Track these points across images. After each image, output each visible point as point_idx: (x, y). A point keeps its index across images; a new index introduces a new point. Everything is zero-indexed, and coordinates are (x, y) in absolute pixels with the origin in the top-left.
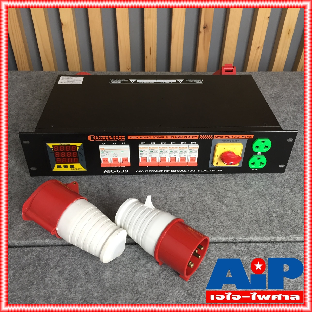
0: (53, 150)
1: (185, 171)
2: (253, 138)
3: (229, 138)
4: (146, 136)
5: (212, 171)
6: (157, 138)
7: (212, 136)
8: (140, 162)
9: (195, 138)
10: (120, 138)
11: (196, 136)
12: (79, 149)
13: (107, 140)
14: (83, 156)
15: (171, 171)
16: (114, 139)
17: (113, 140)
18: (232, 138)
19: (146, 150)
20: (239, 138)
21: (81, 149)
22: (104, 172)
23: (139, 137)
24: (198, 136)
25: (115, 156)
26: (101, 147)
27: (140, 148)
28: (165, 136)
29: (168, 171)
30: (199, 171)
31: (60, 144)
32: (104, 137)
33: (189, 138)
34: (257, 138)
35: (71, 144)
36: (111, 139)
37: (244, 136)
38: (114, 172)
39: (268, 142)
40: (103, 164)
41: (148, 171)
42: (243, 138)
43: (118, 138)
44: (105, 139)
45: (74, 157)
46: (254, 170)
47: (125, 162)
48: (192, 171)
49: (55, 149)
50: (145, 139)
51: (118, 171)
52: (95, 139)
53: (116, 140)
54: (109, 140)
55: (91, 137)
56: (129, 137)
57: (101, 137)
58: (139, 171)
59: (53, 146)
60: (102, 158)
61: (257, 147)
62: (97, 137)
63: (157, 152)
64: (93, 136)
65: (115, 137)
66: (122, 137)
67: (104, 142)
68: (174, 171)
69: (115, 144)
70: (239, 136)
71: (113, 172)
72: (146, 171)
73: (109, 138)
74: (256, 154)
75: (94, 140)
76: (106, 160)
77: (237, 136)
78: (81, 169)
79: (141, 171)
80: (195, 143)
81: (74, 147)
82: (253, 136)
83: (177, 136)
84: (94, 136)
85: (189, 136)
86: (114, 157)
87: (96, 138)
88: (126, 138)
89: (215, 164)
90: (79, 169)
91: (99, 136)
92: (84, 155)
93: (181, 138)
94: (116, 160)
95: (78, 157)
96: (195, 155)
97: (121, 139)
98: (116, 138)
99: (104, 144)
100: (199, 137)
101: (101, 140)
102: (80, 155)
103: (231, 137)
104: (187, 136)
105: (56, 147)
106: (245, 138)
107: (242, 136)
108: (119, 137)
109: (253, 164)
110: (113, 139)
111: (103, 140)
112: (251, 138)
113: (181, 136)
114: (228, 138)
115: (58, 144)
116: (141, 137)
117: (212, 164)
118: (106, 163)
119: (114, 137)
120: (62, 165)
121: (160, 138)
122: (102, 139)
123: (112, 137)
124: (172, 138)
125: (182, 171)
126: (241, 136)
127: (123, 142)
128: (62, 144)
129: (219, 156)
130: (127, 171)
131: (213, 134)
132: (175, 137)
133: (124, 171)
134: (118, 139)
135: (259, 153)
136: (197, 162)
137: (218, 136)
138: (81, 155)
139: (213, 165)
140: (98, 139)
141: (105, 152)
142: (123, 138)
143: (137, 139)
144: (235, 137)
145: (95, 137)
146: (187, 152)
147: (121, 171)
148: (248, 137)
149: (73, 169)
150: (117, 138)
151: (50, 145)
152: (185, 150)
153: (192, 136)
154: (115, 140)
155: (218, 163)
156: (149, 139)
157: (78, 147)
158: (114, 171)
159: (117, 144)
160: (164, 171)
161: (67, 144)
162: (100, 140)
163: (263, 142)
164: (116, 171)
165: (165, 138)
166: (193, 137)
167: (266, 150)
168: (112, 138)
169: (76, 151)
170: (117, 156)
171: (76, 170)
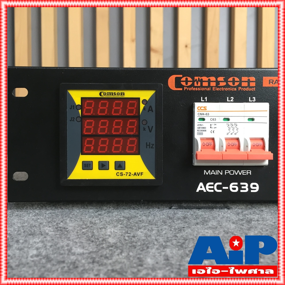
0: (80, 111)
10: (243, 84)
12: (144, 109)
13: (212, 87)
14: (150, 131)
16: (229, 86)
17: (227, 89)
21: (150, 109)
22: (198, 191)
25: (232, 132)
31: (100, 94)
32: (207, 79)
35: (129, 94)
36: (221, 87)
38: (223, 190)
43: (241, 81)
44: (209, 86)
45: (130, 136)
51: (233, 187)
52: (184, 84)
53: (235, 89)
54: (218, 89)
55: (176, 78)
57: (200, 78)
59: (82, 99)
62: (189, 79)
64: (181, 76)
65: (234, 79)
66: (249, 81)
67: (204, 94)
69: (232, 101)
71: (220, 191)
73: (218, 82)
75: (181, 89)
76: (209, 144)
78: (142, 174)
81: (132, 105)
84: (183, 77)
86: (230, 136)
87: (187, 81)
88: (259, 83)
90: (135, 174)
91: (195, 78)
92: (154, 130)
94: (233, 144)
95: (138, 136)
97: (246, 87)
98: (234, 82)
99: (205, 102)
101: (198, 87)
102: (144, 129)
105: (88, 104)
108: (243, 79)
110: (227, 86)
111: (203, 89)
115: (95, 94)
118: (208, 151)
119: (231, 79)
120: (96, 159)
122: (201, 84)
123: (226, 80)
130: (257, 188)
133: (249, 187)
134: (240, 85)
138: (147, 129)
140: (193, 85)
141: (207, 119)
142: (251, 84)
145: (184, 79)
147: (240, 187)
149: (122, 174)
150: (237, 84)
151: (77, 96)
154: (232, 89)
157: (144, 101)
158: (224, 188)
159: (235, 101)
161: (116, 93)
162: (196, 87)
164: (227, 188)
168: (225, 84)
169: (137, 117)
170: (236, 131)
171: (128, 177)
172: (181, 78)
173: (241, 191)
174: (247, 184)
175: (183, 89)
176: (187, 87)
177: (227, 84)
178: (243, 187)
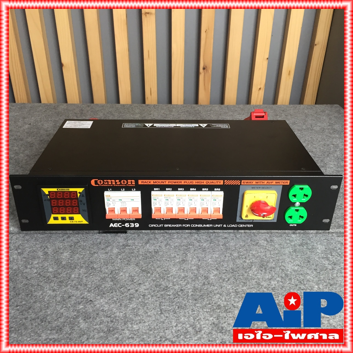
0: (49, 197)
1: (208, 226)
2: (288, 184)
3: (260, 184)
4: (160, 181)
5: (241, 226)
6: (174, 184)
7: (240, 181)
8: (154, 213)
9: (219, 184)
10: (129, 183)
11: (220, 181)
12: (80, 196)
13: (113, 185)
14: (84, 205)
15: (190, 226)
16: (122, 184)
17: (121, 185)
18: (263, 184)
19: (160, 198)
20: (272, 184)
21: (83, 196)
22: (110, 226)
23: (152, 182)
24: (222, 181)
25: (123, 205)
26: (106, 193)
27: (153, 195)
28: (183, 181)
29: (187, 226)
30: (225, 226)
31: (57, 190)
32: (110, 181)
33: (212, 184)
34: (294, 185)
35: (71, 190)
36: (118, 184)
37: (278, 182)
38: (122, 226)
39: (308, 190)
40: (109, 215)
41: (163, 226)
42: (277, 184)
43: (127, 182)
44: (112, 184)
45: (74, 207)
46: (292, 225)
47: (135, 213)
48: (217, 225)
49: (52, 196)
50: (159, 184)
51: (127, 225)
52: (99, 183)
53: (125, 185)
54: (116, 185)
55: (95, 181)
56: (140, 182)
57: (107, 181)
58: (152, 226)
59: (49, 192)
60: (107, 208)
61: (295, 196)
62: (102, 181)
63: (173, 200)
64: (97, 180)
65: (124, 181)
66: (131, 182)
67: (110, 187)
68: (195, 226)
69: (124, 190)
70: (272, 181)
71: (121, 226)
72: (160, 226)
73: (116, 183)
74: (293, 204)
75: (98, 185)
76: (112, 210)
77: (270, 181)
78: (82, 221)
79: (155, 226)
80: (219, 189)
81: (74, 194)
82: (289, 181)
83: (197, 181)
84: (98, 180)
85: (211, 181)
86: (122, 207)
87: (100, 182)
88: (137, 182)
89: (244, 217)
90: (79, 222)
91: (105, 180)
92: (86, 204)
93: (202, 184)
94: (124, 210)
95: (78, 207)
96: (220, 204)
97: (130, 185)
98: (124, 182)
99: (110, 191)
100: (224, 183)
101: (106, 184)
102: (81, 204)
103: (262, 182)
104: (210, 181)
105: (52, 194)
106: (279, 184)
107: (276, 182)
108: (129, 181)
109: (291, 217)
111: (109, 185)
112: (286, 184)
113: (203, 181)
114: (258, 184)
115: (55, 190)
116: (154, 182)
117: (240, 217)
118: (112, 214)
119: (122, 181)
120: (59, 216)
121: (177, 184)
122: (108, 183)
123: (120, 181)
124: (191, 184)
125: (204, 225)
126: (274, 181)
127: (133, 187)
128: (60, 189)
129: (249, 206)
130: (138, 225)
131: (241, 179)
132: (194, 182)
133: (134, 225)
134: (127, 184)
135: (298, 204)
136: (222, 214)
137: (247, 181)
138: (82, 204)
139: (242, 219)
140: (104, 184)
141: (111, 200)
142: (133, 183)
143: (150, 184)
144: (268, 182)
145: (99, 181)
146: (210, 200)
148: (283, 182)
149: (73, 222)
150: (125, 183)
151: (46, 191)
152: (207, 198)
153: (215, 181)
154: (123, 185)
155: (247, 216)
156: (164, 184)
157: (79, 193)
158: (122, 225)
160: (182, 226)
161: (65, 189)
162: (105, 184)
163: (302, 189)
164: (124, 225)
165: (183, 183)
166: (217, 182)
167: (305, 200)
169: (77, 198)
170: (125, 205)
171: (76, 223)
172: (97, 181)
173: (131, 226)
174: (133, 224)
175: (99, 185)
176: (101, 184)
177: (121, 183)
178: (131, 225)
